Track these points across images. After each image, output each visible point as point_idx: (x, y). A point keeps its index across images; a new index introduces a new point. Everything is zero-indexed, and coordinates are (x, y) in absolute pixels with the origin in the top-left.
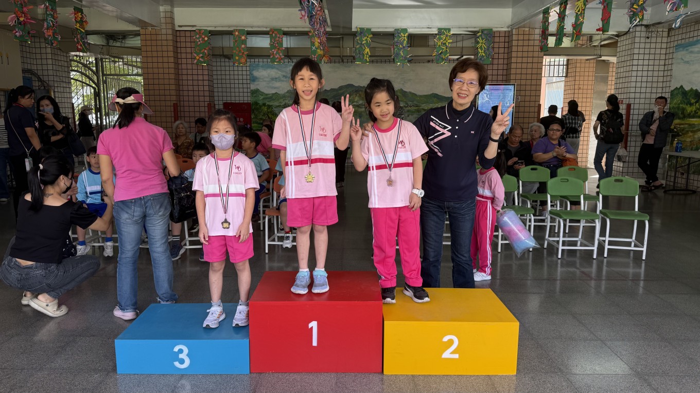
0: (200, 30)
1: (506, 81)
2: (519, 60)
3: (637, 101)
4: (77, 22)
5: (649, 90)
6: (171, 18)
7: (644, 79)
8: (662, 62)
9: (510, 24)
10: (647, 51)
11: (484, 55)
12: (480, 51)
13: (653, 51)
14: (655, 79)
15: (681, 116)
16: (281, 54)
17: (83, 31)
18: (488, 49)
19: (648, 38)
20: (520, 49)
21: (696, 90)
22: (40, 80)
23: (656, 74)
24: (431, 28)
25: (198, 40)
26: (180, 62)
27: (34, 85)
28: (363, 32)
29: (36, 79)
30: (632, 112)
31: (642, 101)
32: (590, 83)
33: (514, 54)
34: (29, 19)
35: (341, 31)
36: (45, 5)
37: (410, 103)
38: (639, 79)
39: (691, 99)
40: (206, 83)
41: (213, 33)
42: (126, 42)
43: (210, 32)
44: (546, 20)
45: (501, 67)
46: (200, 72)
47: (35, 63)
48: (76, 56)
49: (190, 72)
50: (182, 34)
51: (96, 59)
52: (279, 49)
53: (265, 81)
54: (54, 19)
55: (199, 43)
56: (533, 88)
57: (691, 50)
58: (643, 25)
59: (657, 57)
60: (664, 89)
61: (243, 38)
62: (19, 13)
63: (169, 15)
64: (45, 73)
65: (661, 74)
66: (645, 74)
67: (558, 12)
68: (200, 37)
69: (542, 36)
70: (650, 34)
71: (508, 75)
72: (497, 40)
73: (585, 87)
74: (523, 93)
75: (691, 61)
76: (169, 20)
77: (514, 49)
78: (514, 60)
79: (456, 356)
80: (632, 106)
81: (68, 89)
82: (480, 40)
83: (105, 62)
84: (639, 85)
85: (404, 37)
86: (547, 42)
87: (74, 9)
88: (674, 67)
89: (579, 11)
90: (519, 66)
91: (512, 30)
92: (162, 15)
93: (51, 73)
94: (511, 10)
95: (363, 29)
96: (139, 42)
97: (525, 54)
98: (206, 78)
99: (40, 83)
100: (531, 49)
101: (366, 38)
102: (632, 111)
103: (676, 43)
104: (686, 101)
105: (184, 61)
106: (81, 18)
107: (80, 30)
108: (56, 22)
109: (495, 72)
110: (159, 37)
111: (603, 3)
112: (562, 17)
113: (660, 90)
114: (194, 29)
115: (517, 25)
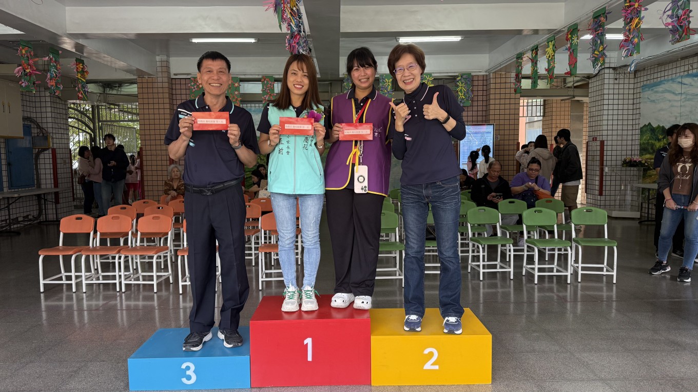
1: (485, 121)
2: (497, 102)
3: (610, 138)
4: (78, 72)
5: (620, 127)
6: (166, 67)
7: (615, 117)
8: (631, 102)
9: (487, 68)
10: (616, 91)
11: (464, 97)
12: (460, 95)
14: (625, 117)
15: (651, 151)
17: (84, 81)
18: (467, 93)
19: (616, 79)
20: (498, 91)
21: (663, 127)
22: (39, 127)
23: (625, 112)
25: (193, 88)
27: (32, 130)
29: (35, 127)
30: (605, 149)
31: (615, 138)
32: (566, 122)
33: (492, 97)
34: (35, 71)
35: (329, 77)
36: (49, 57)
38: (611, 118)
39: (659, 135)
42: (122, 90)
44: (519, 66)
45: (480, 108)
47: (34, 111)
48: (74, 104)
50: (178, 81)
51: (93, 107)
52: (270, 95)
54: (57, 70)
55: (194, 90)
56: (512, 127)
57: (655, 90)
58: (611, 68)
59: (626, 97)
60: (634, 126)
61: (236, 85)
62: (25, 65)
63: (165, 64)
64: (44, 120)
65: (631, 112)
66: (615, 112)
67: (530, 57)
69: (516, 80)
70: (618, 76)
71: (487, 116)
72: (476, 83)
74: (502, 132)
75: (657, 100)
76: (165, 69)
77: (492, 91)
78: (492, 102)
79: (437, 367)
80: (605, 142)
81: (65, 135)
82: (459, 84)
83: (101, 109)
84: (610, 123)
85: (389, 81)
86: (520, 85)
87: (76, 60)
88: (642, 105)
89: (549, 57)
90: (497, 107)
91: (490, 74)
92: (159, 64)
93: (50, 120)
94: (488, 55)
96: (136, 89)
97: (503, 96)
99: (39, 130)
100: (508, 91)
102: (605, 147)
103: (642, 84)
104: (654, 137)
106: (82, 69)
107: (81, 80)
108: (59, 73)
109: (475, 114)
110: (155, 85)
111: (569, 49)
112: (534, 62)
113: (630, 127)
114: (189, 77)
115: (494, 69)
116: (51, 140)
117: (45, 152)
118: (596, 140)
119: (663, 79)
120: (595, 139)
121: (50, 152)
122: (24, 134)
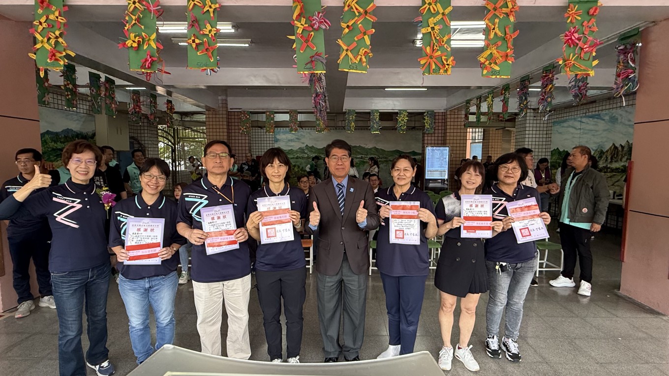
0: (244, 111)
1: (444, 144)
2: (452, 131)
4: (168, 109)
7: (534, 143)
8: (545, 132)
9: (445, 107)
10: (535, 125)
11: (429, 127)
12: (427, 125)
13: (538, 125)
14: (541, 143)
16: (297, 126)
17: (172, 114)
18: (431, 124)
19: (535, 117)
20: (452, 124)
22: (139, 143)
23: (541, 140)
24: (394, 110)
26: (230, 131)
28: (350, 112)
29: (137, 143)
32: (499, 144)
33: (448, 127)
35: (336, 111)
36: (150, 100)
40: (247, 145)
42: (193, 118)
43: (251, 112)
44: (468, 108)
45: (440, 135)
46: (243, 138)
47: (137, 133)
48: (162, 126)
50: (233, 114)
51: (174, 129)
52: (295, 123)
53: (284, 142)
55: (243, 119)
56: (462, 148)
58: (532, 108)
59: (541, 129)
60: (547, 150)
62: (135, 106)
63: (224, 102)
64: (143, 139)
65: (545, 140)
66: (534, 139)
67: (476, 103)
68: (244, 115)
69: (465, 115)
70: (536, 114)
71: (445, 140)
72: (437, 117)
73: (496, 147)
74: (454, 152)
76: (224, 106)
77: (448, 124)
78: (448, 131)
82: (426, 118)
83: (180, 130)
85: (377, 115)
86: (468, 119)
87: (167, 101)
88: (552, 135)
89: (489, 103)
90: (452, 134)
91: (447, 112)
92: (220, 102)
93: (146, 138)
94: (445, 98)
95: (350, 110)
96: (205, 118)
97: (456, 127)
98: (247, 141)
101: (352, 116)
103: (553, 121)
105: (233, 131)
106: (171, 106)
107: (169, 114)
108: (156, 110)
109: (436, 138)
110: (218, 116)
111: (503, 101)
112: (479, 107)
113: (544, 150)
114: (240, 110)
115: (450, 108)
119: (567, 118)
122: (130, 148)
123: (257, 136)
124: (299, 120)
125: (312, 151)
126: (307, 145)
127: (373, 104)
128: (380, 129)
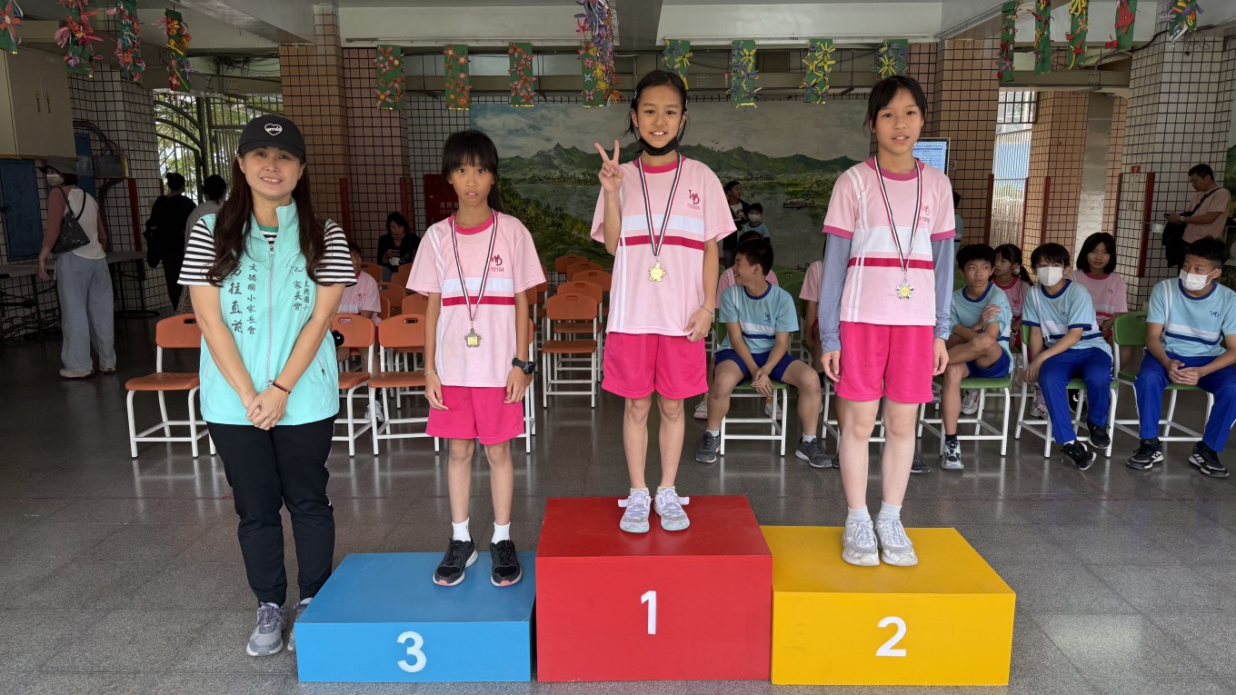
0: (385, 47)
1: (931, 134)
2: (956, 96)
3: (1166, 168)
4: (170, 37)
5: (1187, 148)
6: (333, 26)
7: (1180, 128)
8: (1212, 98)
9: (939, 29)
10: (1185, 78)
13: (1195, 77)
14: (1199, 128)
16: (530, 90)
17: (182, 53)
19: (1188, 53)
20: (957, 75)
22: (103, 139)
23: (1201, 118)
24: (797, 39)
26: (349, 105)
27: (92, 143)
28: (675, 46)
29: (97, 138)
30: (1156, 188)
32: (1078, 134)
33: (946, 85)
34: (92, 35)
35: (635, 45)
36: (118, 9)
37: (755, 173)
38: (1170, 128)
40: (397, 142)
41: (408, 52)
42: (251, 68)
43: (403, 50)
44: (1008, 27)
46: (386, 122)
47: (94, 109)
48: (164, 94)
49: (368, 122)
50: (354, 54)
51: (197, 100)
52: (525, 81)
54: (134, 33)
55: (384, 70)
56: (981, 145)
59: (1204, 88)
60: (1216, 146)
61: (462, 60)
62: (74, 24)
63: (329, 20)
64: (113, 126)
65: (1210, 118)
66: (1181, 118)
67: (1034, 9)
68: (386, 58)
69: (1001, 54)
70: (1191, 47)
71: (934, 122)
72: (915, 59)
73: (1070, 142)
74: (961, 155)
76: (329, 30)
77: (947, 75)
78: (945, 96)
79: (902, 653)
80: (1157, 176)
81: (151, 154)
82: (884, 60)
83: (214, 103)
84: (1169, 138)
85: (750, 55)
87: (166, 14)
89: (1076, 10)
90: (955, 106)
91: (943, 42)
92: (318, 20)
93: (122, 126)
94: (940, 4)
95: (675, 41)
96: (278, 67)
97: (966, 85)
98: (396, 132)
99: (103, 145)
100: (976, 75)
101: (680, 58)
102: (1156, 185)
105: (357, 102)
106: (179, 30)
107: (176, 52)
108: (138, 38)
110: (313, 61)
112: (1043, 21)
113: (1207, 148)
114: (374, 45)
115: (952, 32)
116: (126, 163)
117: (117, 185)
118: (1138, 172)
120: (1136, 170)
121: (127, 185)
122: (78, 152)
123: (423, 121)
124: (535, 72)
125: (572, 162)
126: (558, 145)
127: (739, 24)
128: (758, 94)
